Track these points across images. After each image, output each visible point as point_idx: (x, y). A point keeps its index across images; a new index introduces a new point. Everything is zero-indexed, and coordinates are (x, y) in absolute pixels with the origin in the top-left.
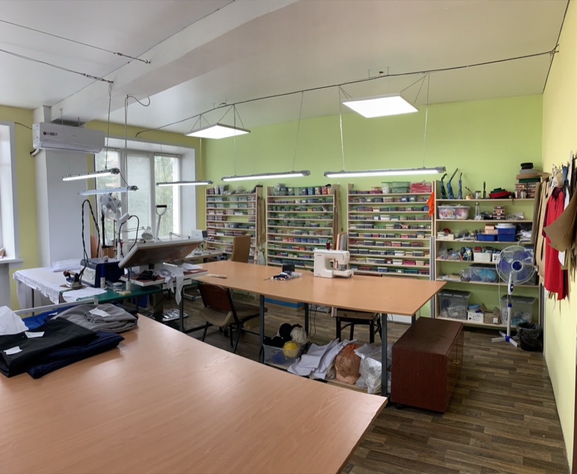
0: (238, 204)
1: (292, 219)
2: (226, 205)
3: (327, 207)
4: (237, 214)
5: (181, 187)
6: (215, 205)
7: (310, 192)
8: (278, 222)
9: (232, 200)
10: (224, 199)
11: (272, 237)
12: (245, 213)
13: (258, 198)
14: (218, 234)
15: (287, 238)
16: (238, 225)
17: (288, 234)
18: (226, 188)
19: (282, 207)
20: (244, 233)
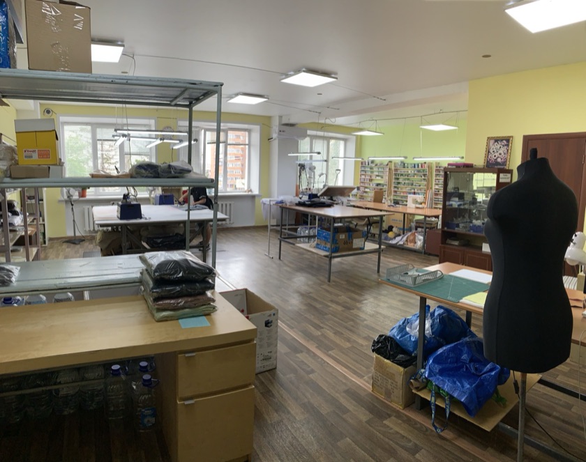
0: (378, 172)
1: (407, 182)
2: (372, 172)
3: (424, 175)
4: (377, 178)
5: (345, 161)
6: (365, 172)
7: (416, 166)
8: (399, 183)
9: (375, 169)
10: (371, 168)
11: (395, 192)
12: (382, 177)
13: (389, 169)
14: (366, 190)
15: (404, 192)
16: (378, 185)
17: (404, 190)
18: (373, 162)
19: (402, 175)
20: (381, 189)
